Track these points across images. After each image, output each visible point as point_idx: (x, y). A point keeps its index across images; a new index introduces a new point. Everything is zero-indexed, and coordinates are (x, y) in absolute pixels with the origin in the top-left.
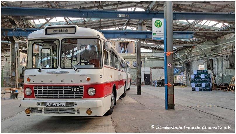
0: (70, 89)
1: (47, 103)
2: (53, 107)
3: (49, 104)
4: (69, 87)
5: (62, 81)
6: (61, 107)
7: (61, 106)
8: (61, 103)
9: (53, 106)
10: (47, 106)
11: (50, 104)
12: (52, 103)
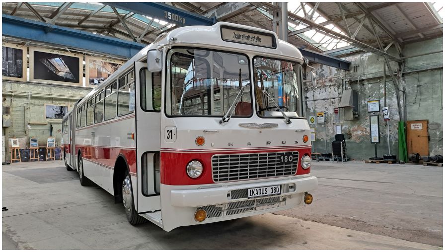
0: (277, 158)
1: (249, 190)
2: (260, 197)
3: (253, 193)
4: (278, 154)
5: (268, 143)
6: (274, 195)
7: (274, 193)
8: (273, 187)
9: (260, 195)
10: (249, 196)
11: (255, 193)
12: (258, 189)
